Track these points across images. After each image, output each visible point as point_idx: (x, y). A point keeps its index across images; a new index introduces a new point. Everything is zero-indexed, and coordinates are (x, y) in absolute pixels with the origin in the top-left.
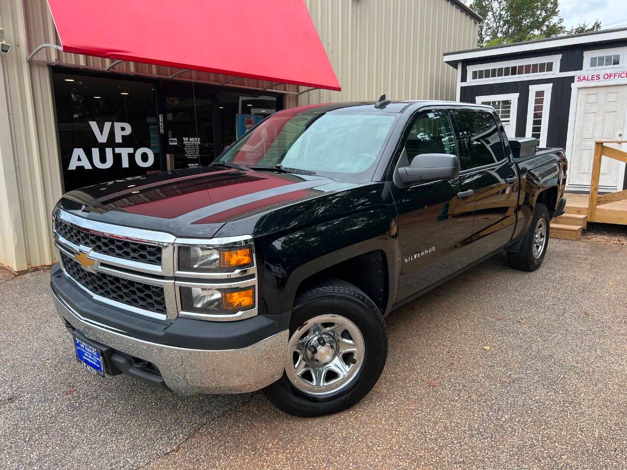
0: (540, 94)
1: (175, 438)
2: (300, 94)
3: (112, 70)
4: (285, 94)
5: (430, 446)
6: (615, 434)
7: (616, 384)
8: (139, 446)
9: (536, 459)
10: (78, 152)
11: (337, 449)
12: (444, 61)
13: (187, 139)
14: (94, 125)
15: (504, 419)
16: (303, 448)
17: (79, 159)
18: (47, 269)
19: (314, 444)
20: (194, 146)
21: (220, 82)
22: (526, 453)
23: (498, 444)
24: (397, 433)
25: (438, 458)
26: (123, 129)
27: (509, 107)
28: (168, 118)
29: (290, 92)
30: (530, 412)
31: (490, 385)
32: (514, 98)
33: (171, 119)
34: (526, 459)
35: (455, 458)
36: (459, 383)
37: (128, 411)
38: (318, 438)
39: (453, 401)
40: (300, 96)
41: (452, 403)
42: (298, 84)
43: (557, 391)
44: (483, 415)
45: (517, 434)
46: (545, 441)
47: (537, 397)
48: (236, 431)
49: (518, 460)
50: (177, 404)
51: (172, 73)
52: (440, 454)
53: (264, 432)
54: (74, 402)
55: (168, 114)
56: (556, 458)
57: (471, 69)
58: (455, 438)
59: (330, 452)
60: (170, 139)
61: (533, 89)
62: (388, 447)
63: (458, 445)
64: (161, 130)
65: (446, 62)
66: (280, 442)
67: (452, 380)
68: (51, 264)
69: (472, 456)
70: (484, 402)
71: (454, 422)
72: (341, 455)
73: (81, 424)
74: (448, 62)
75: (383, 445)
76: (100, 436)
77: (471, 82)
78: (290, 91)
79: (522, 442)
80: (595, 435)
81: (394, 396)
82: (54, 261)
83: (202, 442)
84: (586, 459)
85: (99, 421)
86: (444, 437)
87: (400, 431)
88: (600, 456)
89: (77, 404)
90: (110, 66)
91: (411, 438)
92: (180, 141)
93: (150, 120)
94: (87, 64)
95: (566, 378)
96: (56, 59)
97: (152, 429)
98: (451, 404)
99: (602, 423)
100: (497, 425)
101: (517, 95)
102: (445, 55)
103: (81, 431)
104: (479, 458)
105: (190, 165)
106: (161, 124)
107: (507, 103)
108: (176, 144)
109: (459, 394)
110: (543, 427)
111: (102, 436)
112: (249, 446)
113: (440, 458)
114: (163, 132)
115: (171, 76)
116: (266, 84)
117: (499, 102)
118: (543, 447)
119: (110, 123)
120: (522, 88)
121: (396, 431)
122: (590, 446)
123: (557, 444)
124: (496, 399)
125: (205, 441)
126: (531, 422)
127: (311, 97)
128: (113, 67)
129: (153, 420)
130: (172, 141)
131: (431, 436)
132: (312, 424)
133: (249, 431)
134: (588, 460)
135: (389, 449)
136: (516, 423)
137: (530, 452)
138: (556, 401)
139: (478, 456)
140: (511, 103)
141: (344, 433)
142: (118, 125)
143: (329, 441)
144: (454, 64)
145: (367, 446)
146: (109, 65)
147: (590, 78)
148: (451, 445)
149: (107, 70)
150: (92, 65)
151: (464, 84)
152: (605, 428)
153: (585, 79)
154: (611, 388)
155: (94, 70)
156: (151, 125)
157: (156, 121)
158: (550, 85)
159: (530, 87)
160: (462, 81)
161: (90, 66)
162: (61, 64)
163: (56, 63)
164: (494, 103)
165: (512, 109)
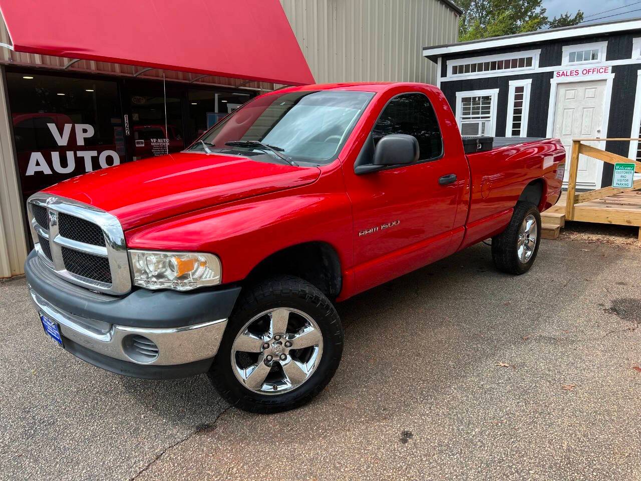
0: (520, 90)
1: (134, 466)
3: (70, 69)
4: (258, 91)
5: (398, 465)
6: (583, 446)
7: (586, 393)
8: (97, 476)
9: (504, 474)
10: (36, 156)
11: (304, 471)
12: (424, 55)
13: (155, 140)
14: (52, 127)
15: (474, 433)
16: (269, 472)
17: (38, 164)
18: (6, 281)
19: (280, 467)
20: (163, 147)
21: (189, 80)
22: (494, 469)
23: (467, 460)
24: (366, 452)
25: (406, 478)
26: (85, 131)
27: (489, 103)
28: (134, 119)
30: (500, 424)
31: (462, 397)
32: (494, 93)
33: (137, 119)
34: (495, 475)
35: (423, 477)
36: (431, 396)
37: (86, 437)
38: (285, 460)
39: (424, 415)
41: (423, 417)
42: (272, 82)
43: (527, 401)
44: (453, 429)
45: (486, 448)
46: (513, 455)
47: (508, 408)
48: (200, 456)
49: (486, 477)
50: (138, 429)
51: (136, 72)
52: (409, 472)
53: (229, 455)
54: (29, 430)
55: (133, 115)
56: (524, 473)
57: (450, 64)
58: (424, 455)
59: (297, 475)
60: (136, 141)
61: (513, 85)
62: (356, 468)
63: (427, 463)
64: (127, 132)
65: (426, 57)
66: (245, 467)
67: (424, 393)
68: (10, 276)
69: (440, 474)
70: (455, 415)
71: (424, 439)
72: (308, 478)
73: (35, 453)
74: (428, 57)
75: (351, 466)
76: (56, 465)
77: (451, 77)
78: (264, 89)
79: (491, 457)
80: (564, 448)
81: (365, 412)
82: (14, 273)
83: (163, 470)
84: (554, 473)
85: (55, 449)
86: (413, 454)
87: (369, 450)
88: (568, 470)
89: (32, 431)
90: (69, 65)
91: (380, 457)
92: (148, 144)
93: (114, 121)
94: (43, 63)
95: (537, 387)
96: (9, 58)
97: (111, 457)
98: (422, 419)
99: (571, 435)
100: (467, 440)
101: (497, 91)
102: (425, 49)
103: (36, 461)
104: (447, 476)
106: (126, 125)
107: (487, 99)
108: (143, 145)
109: (430, 407)
110: (512, 440)
111: (58, 466)
112: (212, 471)
113: (408, 477)
114: (129, 133)
115: (138, 73)
116: (238, 81)
117: (479, 98)
118: (511, 461)
119: (71, 125)
120: (502, 84)
121: (365, 450)
122: (558, 460)
123: (525, 458)
124: (467, 411)
125: (166, 468)
126: (501, 435)
128: (72, 65)
129: (112, 447)
130: (138, 143)
131: (400, 454)
132: (279, 445)
133: (213, 455)
134: (555, 474)
135: (357, 469)
136: (486, 437)
137: (498, 468)
138: (526, 412)
139: (447, 474)
140: (491, 99)
141: (312, 454)
142: (79, 128)
143: (296, 463)
144: (434, 58)
145: (335, 467)
146: (67, 63)
147: (569, 73)
148: (419, 463)
149: (66, 69)
150: (48, 62)
151: (445, 79)
152: (574, 440)
153: (564, 75)
154: (581, 396)
155: (51, 69)
156: (115, 126)
157: (120, 122)
158: (530, 81)
159: (510, 82)
160: (442, 76)
161: (47, 64)
162: (15, 63)
163: (9, 62)
164: (474, 98)
165: (492, 105)
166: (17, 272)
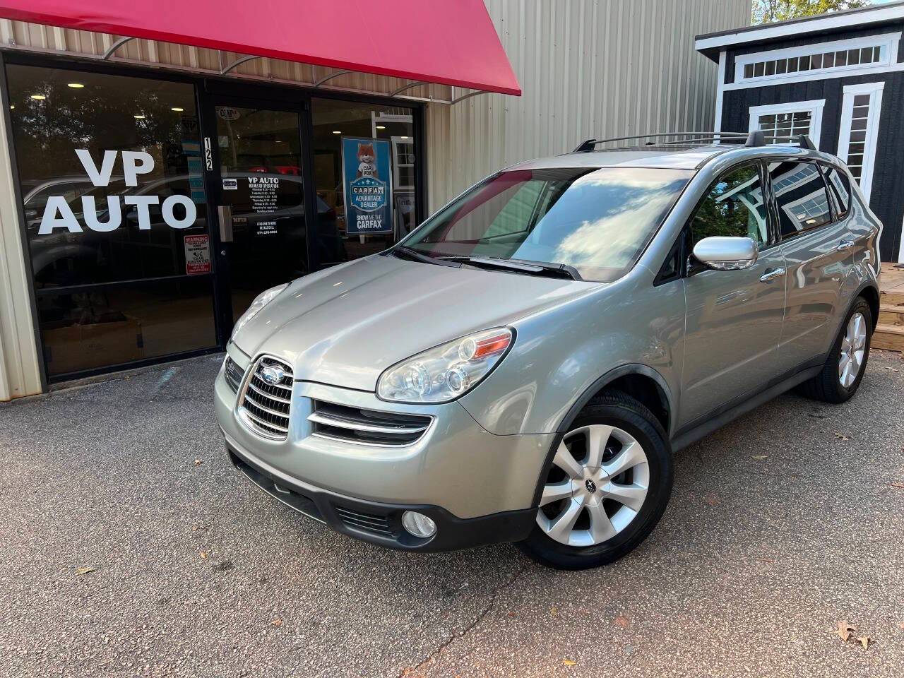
0: (862, 100)
2: (454, 103)
3: (113, 59)
4: (426, 103)
10: (57, 203)
12: (697, 48)
13: (255, 180)
14: (84, 156)
17: (59, 216)
20: (269, 191)
21: (313, 83)
26: (139, 163)
27: (808, 124)
28: (220, 144)
29: (435, 101)
32: (816, 108)
33: (226, 145)
40: (453, 106)
42: (449, 83)
51: (225, 64)
55: (220, 137)
57: (741, 61)
60: (224, 181)
61: (850, 92)
64: (208, 165)
65: (699, 51)
68: (8, 398)
74: (702, 51)
77: (741, 82)
78: (436, 98)
82: (16, 393)
90: (112, 48)
92: (243, 183)
93: (188, 147)
94: (68, 49)
96: (9, 40)
101: (822, 102)
102: (698, 38)
105: (261, 224)
106: (207, 154)
107: (803, 117)
108: (236, 188)
114: (211, 167)
115: (225, 71)
116: (394, 83)
117: (790, 115)
119: (115, 152)
120: (831, 92)
127: (471, 109)
128: (116, 51)
130: (228, 184)
140: (810, 117)
142: (129, 157)
144: (712, 54)
146: (108, 47)
149: (106, 59)
150: (77, 47)
151: (730, 87)
155: (82, 59)
156: (190, 156)
157: (198, 150)
158: (881, 85)
159: (846, 89)
160: (726, 82)
161: (74, 51)
162: (19, 48)
163: (9, 47)
164: (781, 116)
165: (811, 127)
166: (21, 393)
